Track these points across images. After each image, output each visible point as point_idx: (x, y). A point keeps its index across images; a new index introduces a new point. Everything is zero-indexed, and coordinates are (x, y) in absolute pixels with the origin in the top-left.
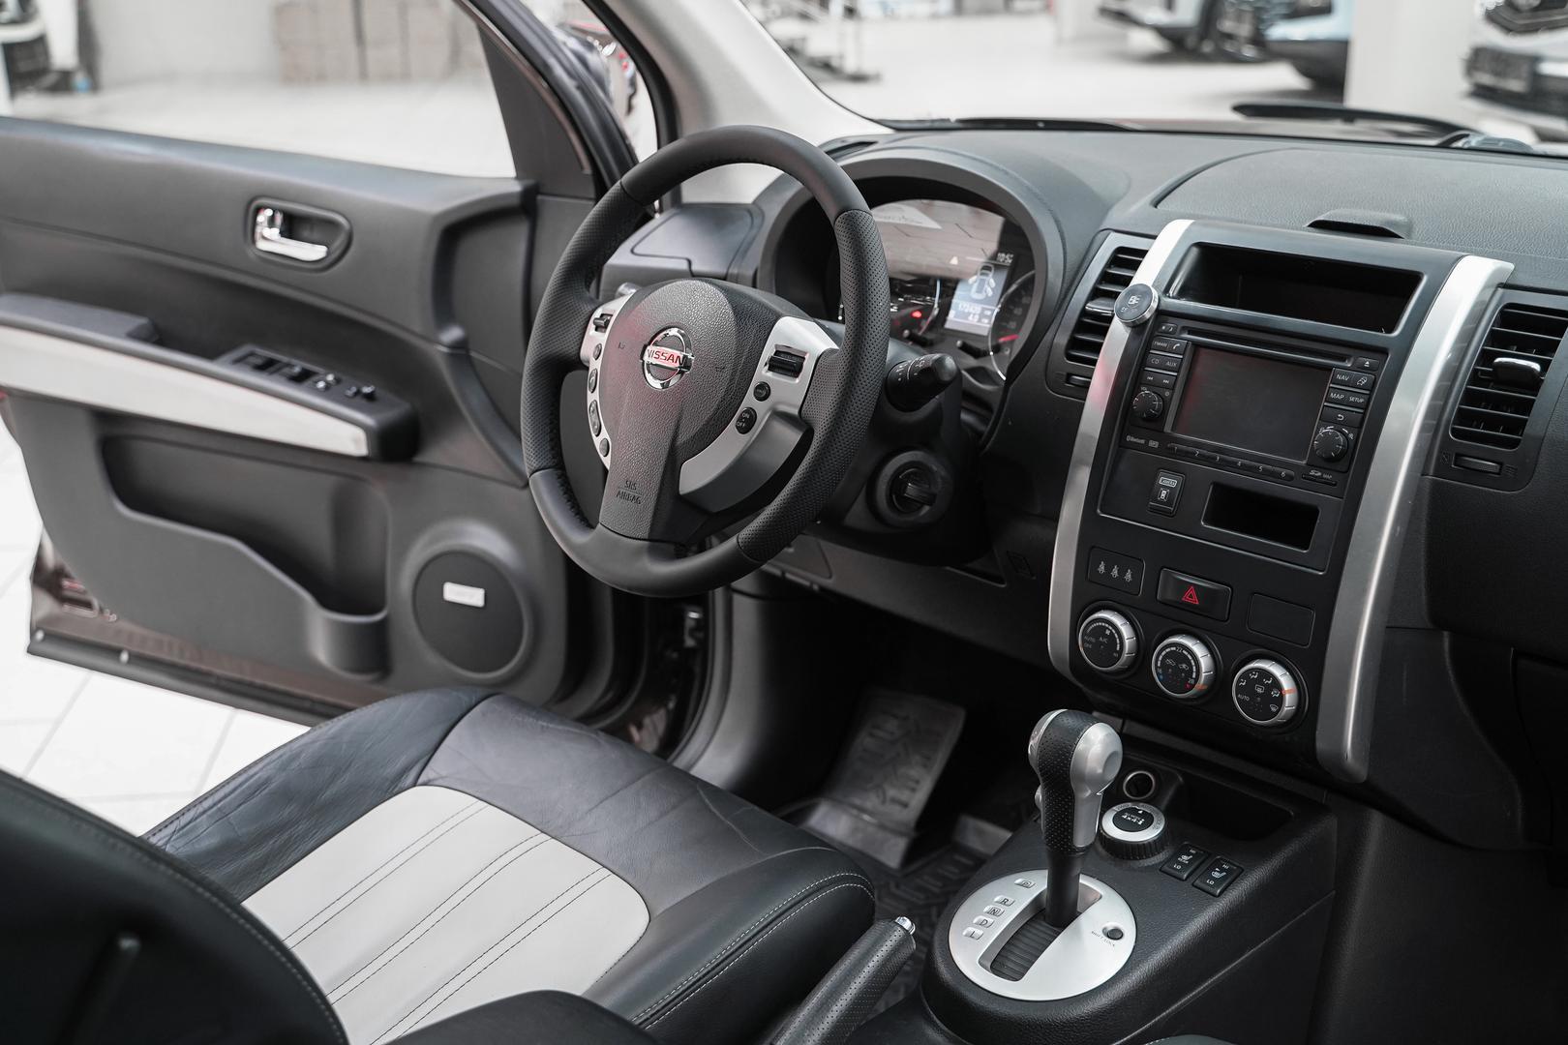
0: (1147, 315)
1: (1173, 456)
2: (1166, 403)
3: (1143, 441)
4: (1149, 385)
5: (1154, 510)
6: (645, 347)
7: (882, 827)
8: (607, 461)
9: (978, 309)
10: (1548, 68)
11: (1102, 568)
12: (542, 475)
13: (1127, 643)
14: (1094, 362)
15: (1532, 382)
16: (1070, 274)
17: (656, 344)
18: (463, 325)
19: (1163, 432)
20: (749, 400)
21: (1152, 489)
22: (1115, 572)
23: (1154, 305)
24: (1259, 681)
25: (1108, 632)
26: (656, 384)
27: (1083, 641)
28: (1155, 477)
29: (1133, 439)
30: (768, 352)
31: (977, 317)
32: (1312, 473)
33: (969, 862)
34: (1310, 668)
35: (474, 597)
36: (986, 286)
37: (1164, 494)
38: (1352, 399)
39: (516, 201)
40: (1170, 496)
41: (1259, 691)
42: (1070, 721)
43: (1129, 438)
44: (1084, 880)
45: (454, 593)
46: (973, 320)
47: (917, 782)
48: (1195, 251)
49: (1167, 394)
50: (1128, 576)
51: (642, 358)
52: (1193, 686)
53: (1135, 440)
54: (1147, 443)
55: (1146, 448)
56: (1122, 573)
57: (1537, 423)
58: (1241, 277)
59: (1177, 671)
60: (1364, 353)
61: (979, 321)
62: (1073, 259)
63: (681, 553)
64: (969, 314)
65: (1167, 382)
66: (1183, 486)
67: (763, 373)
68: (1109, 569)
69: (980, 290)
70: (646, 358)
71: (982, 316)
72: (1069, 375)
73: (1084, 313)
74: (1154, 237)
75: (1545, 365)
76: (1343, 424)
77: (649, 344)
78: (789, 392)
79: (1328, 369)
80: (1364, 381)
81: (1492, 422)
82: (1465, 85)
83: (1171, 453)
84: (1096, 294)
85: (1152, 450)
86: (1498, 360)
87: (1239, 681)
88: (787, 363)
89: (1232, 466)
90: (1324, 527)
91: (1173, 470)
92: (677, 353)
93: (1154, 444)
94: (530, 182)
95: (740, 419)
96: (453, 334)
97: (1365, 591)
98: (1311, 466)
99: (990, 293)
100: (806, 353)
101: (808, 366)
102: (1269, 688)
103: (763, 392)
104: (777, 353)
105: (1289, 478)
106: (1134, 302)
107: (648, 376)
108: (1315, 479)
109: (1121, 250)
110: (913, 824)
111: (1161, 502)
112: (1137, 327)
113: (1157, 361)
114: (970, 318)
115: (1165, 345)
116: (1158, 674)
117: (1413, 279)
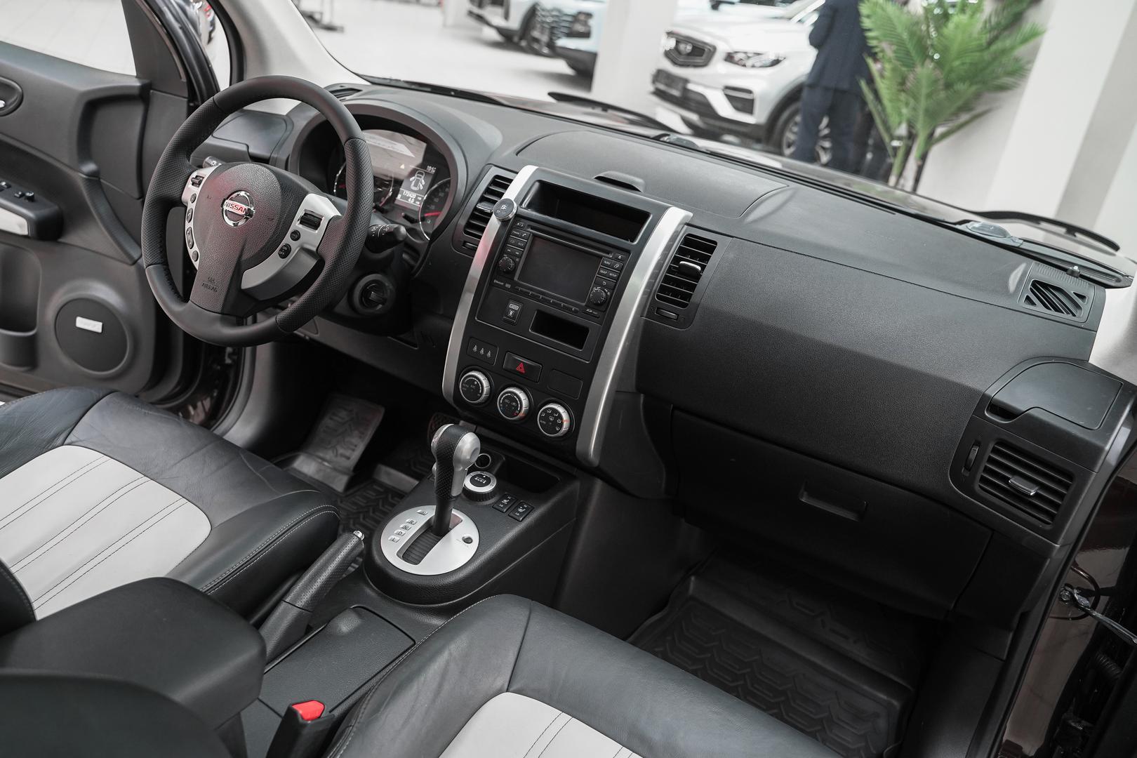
0: (511, 216)
1: (517, 294)
2: (516, 264)
3: (502, 284)
4: (509, 254)
5: (505, 321)
6: (224, 200)
7: (335, 469)
8: (196, 264)
9: (414, 195)
10: (691, 86)
11: (475, 349)
12: (154, 268)
13: (485, 389)
14: (480, 237)
15: (696, 276)
16: (469, 187)
17: (231, 199)
18: (96, 163)
19: (513, 280)
20: (287, 239)
21: (505, 309)
22: (482, 352)
23: (514, 211)
24: (551, 414)
25: (476, 383)
26: (231, 223)
27: (462, 386)
28: (507, 304)
29: (497, 282)
30: (300, 213)
31: (413, 200)
32: (588, 310)
33: (382, 490)
34: (578, 409)
35: (96, 326)
36: (420, 183)
37: (511, 313)
38: (611, 274)
39: (136, 92)
40: (514, 314)
41: (551, 419)
42: (455, 431)
43: (495, 281)
44: (454, 512)
45: (82, 323)
46: (411, 201)
47: (356, 446)
48: (537, 184)
49: (517, 260)
50: (489, 354)
51: (222, 207)
52: (517, 414)
54: (505, 284)
55: (504, 287)
56: (486, 352)
57: (696, 297)
58: (558, 201)
59: (510, 405)
60: (618, 251)
61: (414, 202)
62: (472, 178)
63: (240, 322)
64: (409, 197)
65: (518, 253)
66: (522, 310)
67: (296, 225)
68: (479, 349)
69: (416, 185)
70: (225, 208)
71: (416, 200)
72: (465, 242)
73: (475, 209)
74: (517, 173)
75: (703, 267)
76: (605, 287)
77: (227, 199)
78: (312, 238)
79: (600, 257)
80: (617, 266)
81: (676, 293)
82: (651, 88)
83: (517, 292)
84: (482, 199)
85: (507, 289)
86: (681, 262)
87: (541, 414)
88: (311, 221)
89: (548, 302)
90: (591, 339)
91: (517, 301)
92: (244, 207)
93: (508, 286)
94: (146, 81)
95: (281, 250)
96: (90, 167)
97: (607, 374)
98: (587, 306)
99: (422, 188)
100: (322, 217)
101: (324, 224)
102: (556, 418)
103: (296, 236)
104: (305, 214)
105: (576, 312)
106: (504, 207)
107: (226, 218)
108: (588, 313)
109: (497, 177)
110: (352, 469)
111: (510, 317)
112: (504, 222)
113: (513, 242)
114: (410, 200)
115: (518, 234)
116: (500, 407)
117: (645, 215)
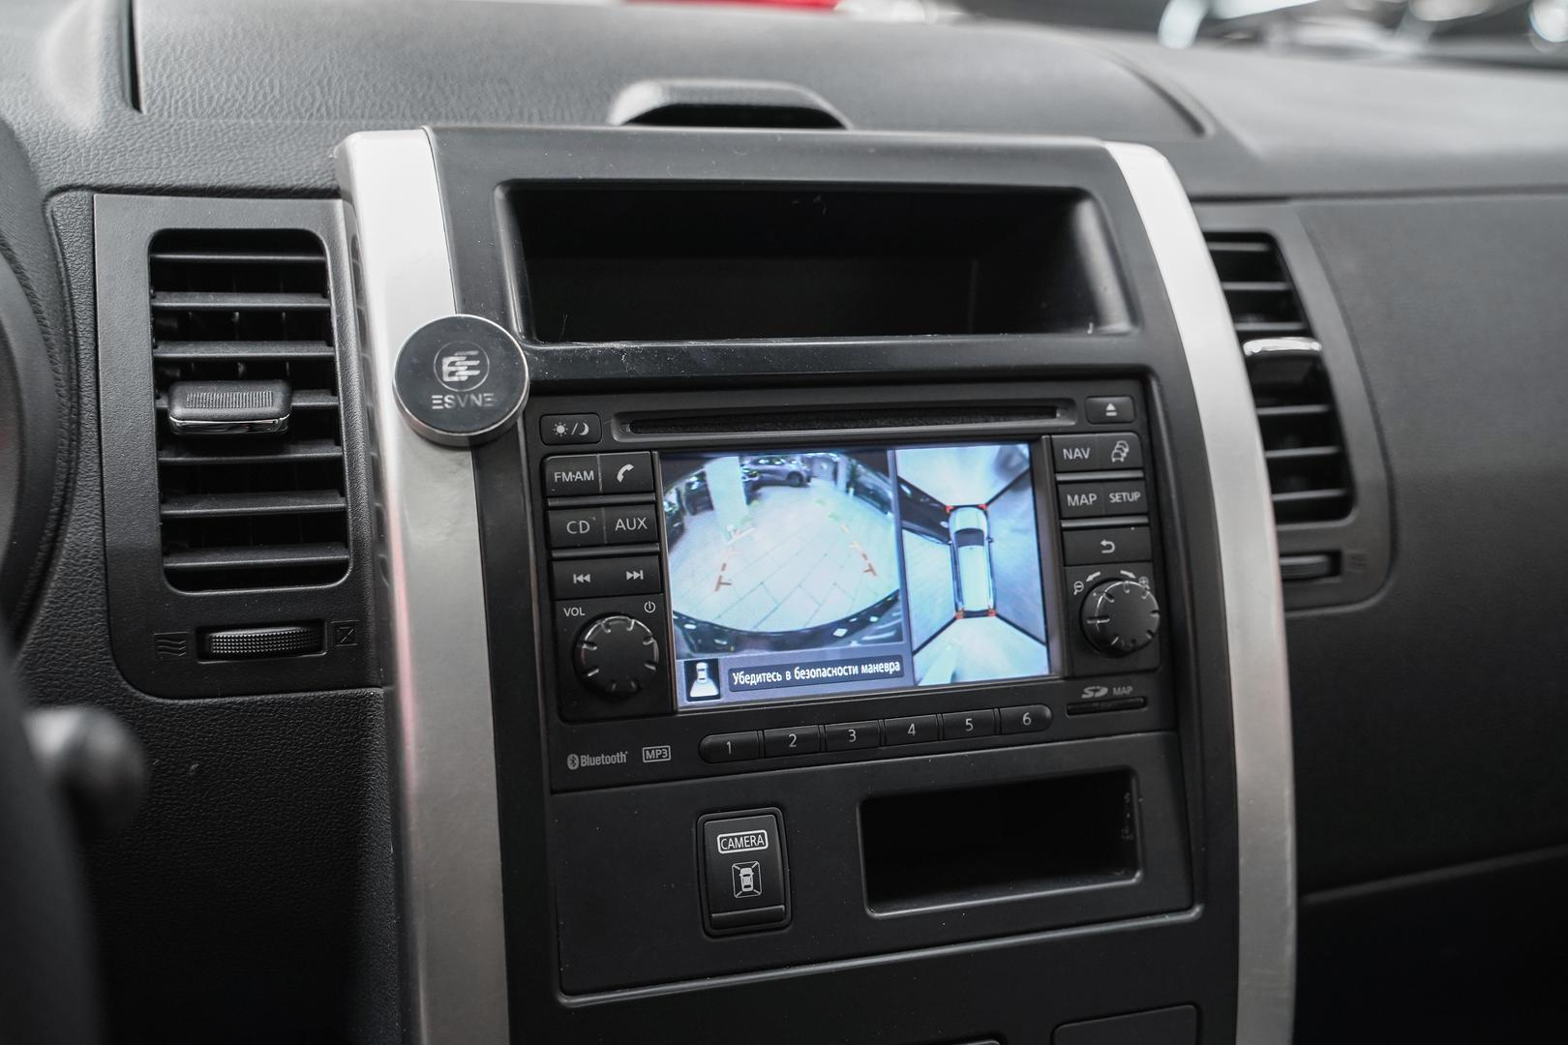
1: (724, 768)
3: (621, 757)
4: (586, 596)
19: (675, 713)
21: (713, 878)
28: (704, 846)
29: (587, 761)
32: (1088, 694)
37: (747, 877)
38: (1115, 498)
40: (763, 877)
43: (574, 762)
49: (652, 608)
53: (597, 761)
54: (635, 756)
55: (636, 774)
60: (1083, 387)
65: (636, 575)
66: (788, 837)
72: (203, 632)
75: (1313, 339)
76: (1121, 560)
79: (1032, 442)
80: (1120, 451)
83: (714, 760)
85: (659, 774)
91: (741, 807)
93: (652, 754)
98: (1076, 680)
105: (1042, 723)
106: (463, 374)
108: (1090, 707)
109: (164, 240)
111: (749, 901)
112: (480, 447)
113: (584, 525)
115: (589, 476)
117: (1058, 205)
